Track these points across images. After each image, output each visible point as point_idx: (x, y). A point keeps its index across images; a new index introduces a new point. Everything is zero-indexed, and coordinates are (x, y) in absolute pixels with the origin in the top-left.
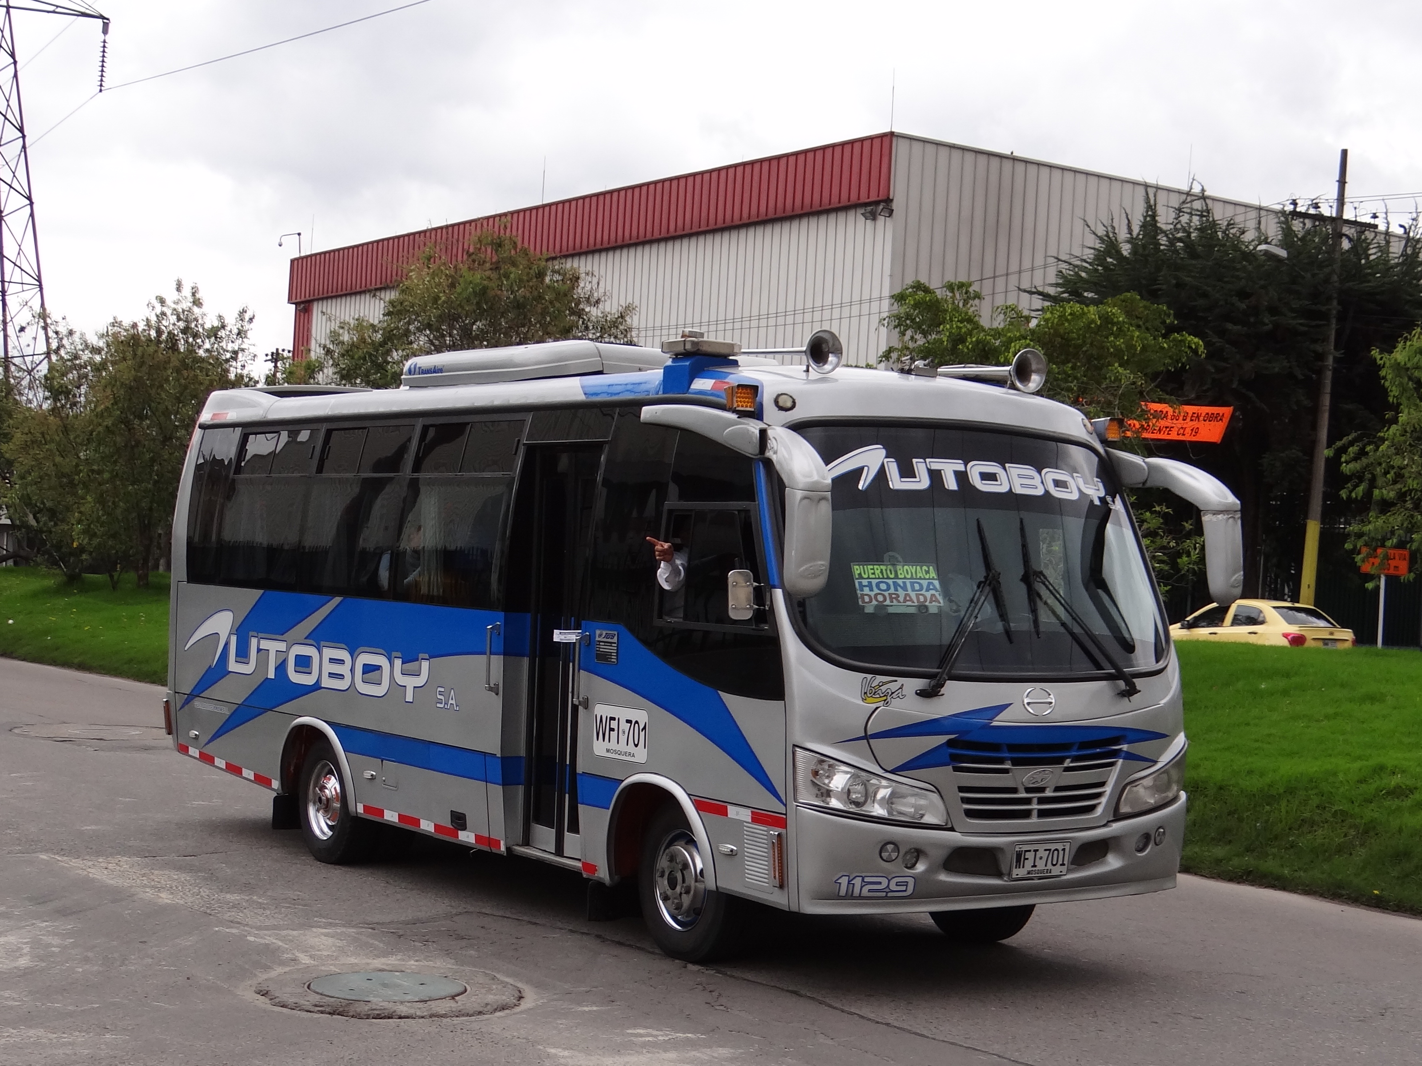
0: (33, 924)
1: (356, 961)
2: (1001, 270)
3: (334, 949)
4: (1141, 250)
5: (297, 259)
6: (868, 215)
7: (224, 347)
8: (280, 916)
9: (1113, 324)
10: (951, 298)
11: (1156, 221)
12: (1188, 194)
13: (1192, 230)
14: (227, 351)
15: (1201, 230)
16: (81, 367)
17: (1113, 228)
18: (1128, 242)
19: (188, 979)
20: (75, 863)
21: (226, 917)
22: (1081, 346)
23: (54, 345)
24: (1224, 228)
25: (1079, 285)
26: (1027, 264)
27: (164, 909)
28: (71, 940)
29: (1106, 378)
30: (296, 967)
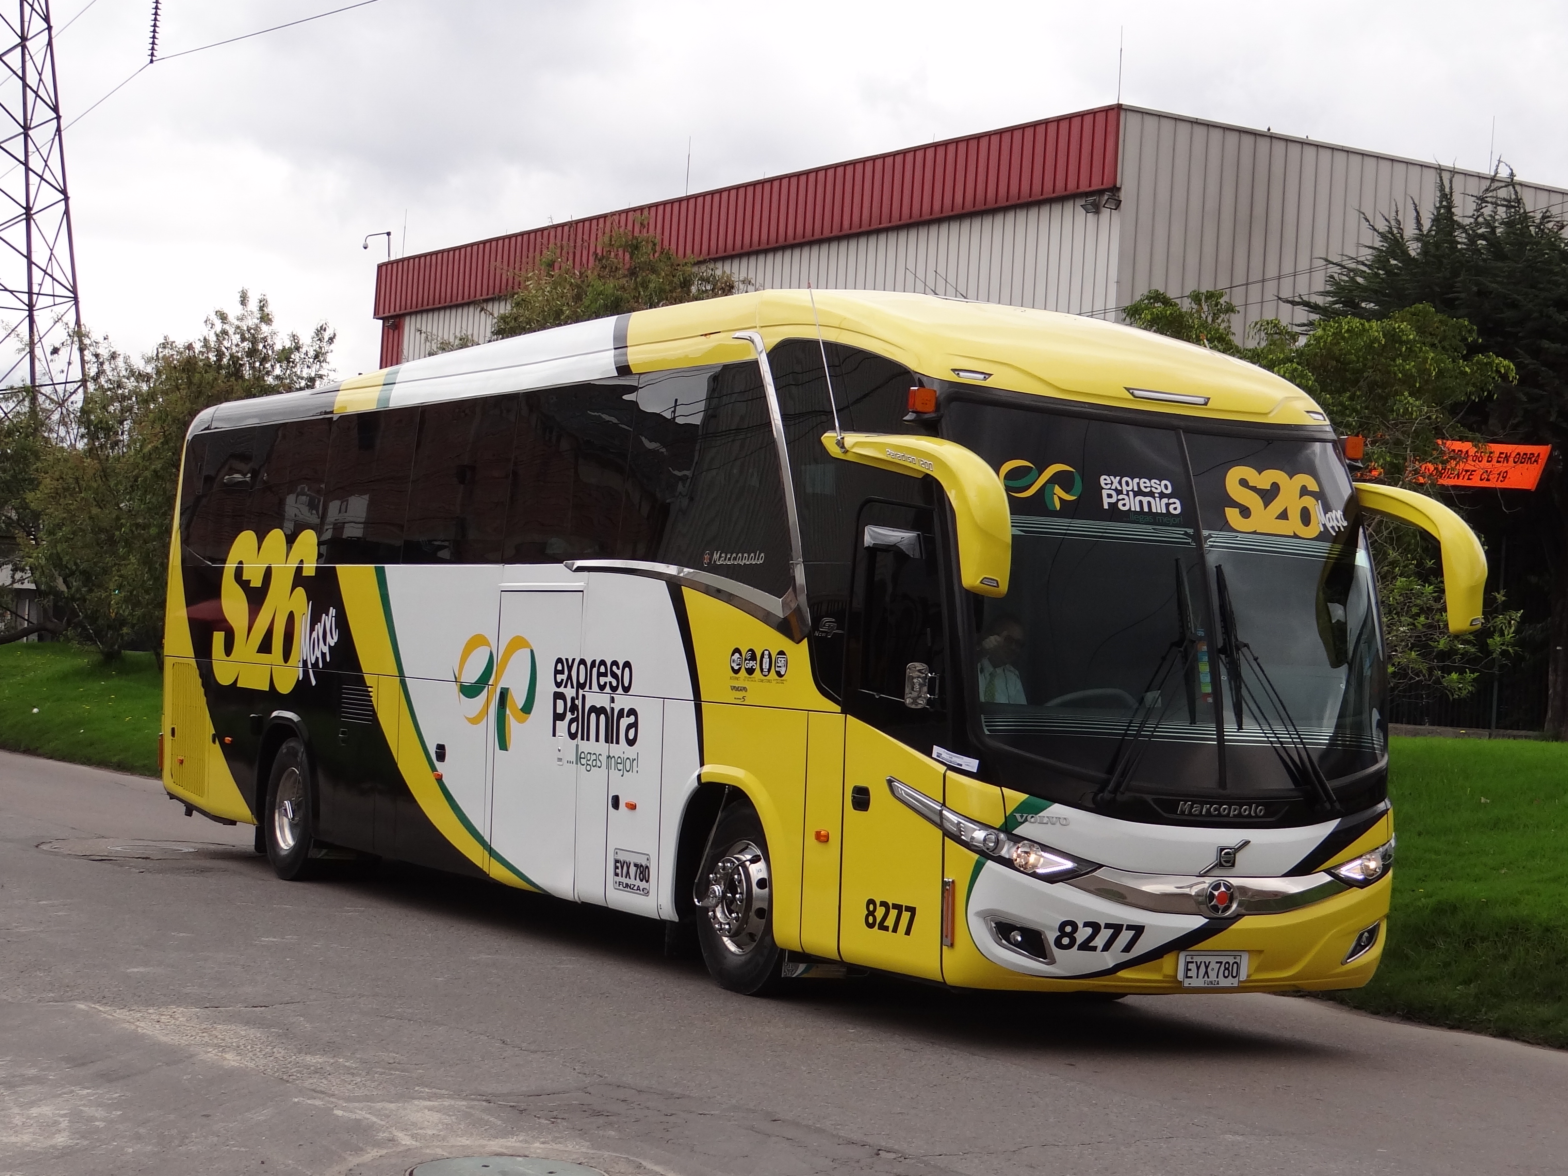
0: (72, 1091)
1: (468, 1142)
2: (1255, 275)
3: (440, 1127)
4: (1432, 250)
5: (386, 264)
6: (1089, 207)
7: (298, 373)
8: (373, 1085)
9: (1402, 343)
10: (1197, 311)
11: (1453, 214)
12: (1493, 179)
13: (1497, 224)
14: (302, 378)
15: (1509, 224)
16: (124, 398)
17: (1398, 222)
18: (1417, 239)
19: (263, 1163)
20: (120, 1014)
21: (307, 1084)
22: (1360, 371)
23: (93, 370)
24: (1538, 221)
25: (1355, 293)
26: (1288, 268)
27: (230, 1074)
28: (119, 1113)
29: (1393, 411)
30: (394, 1149)
